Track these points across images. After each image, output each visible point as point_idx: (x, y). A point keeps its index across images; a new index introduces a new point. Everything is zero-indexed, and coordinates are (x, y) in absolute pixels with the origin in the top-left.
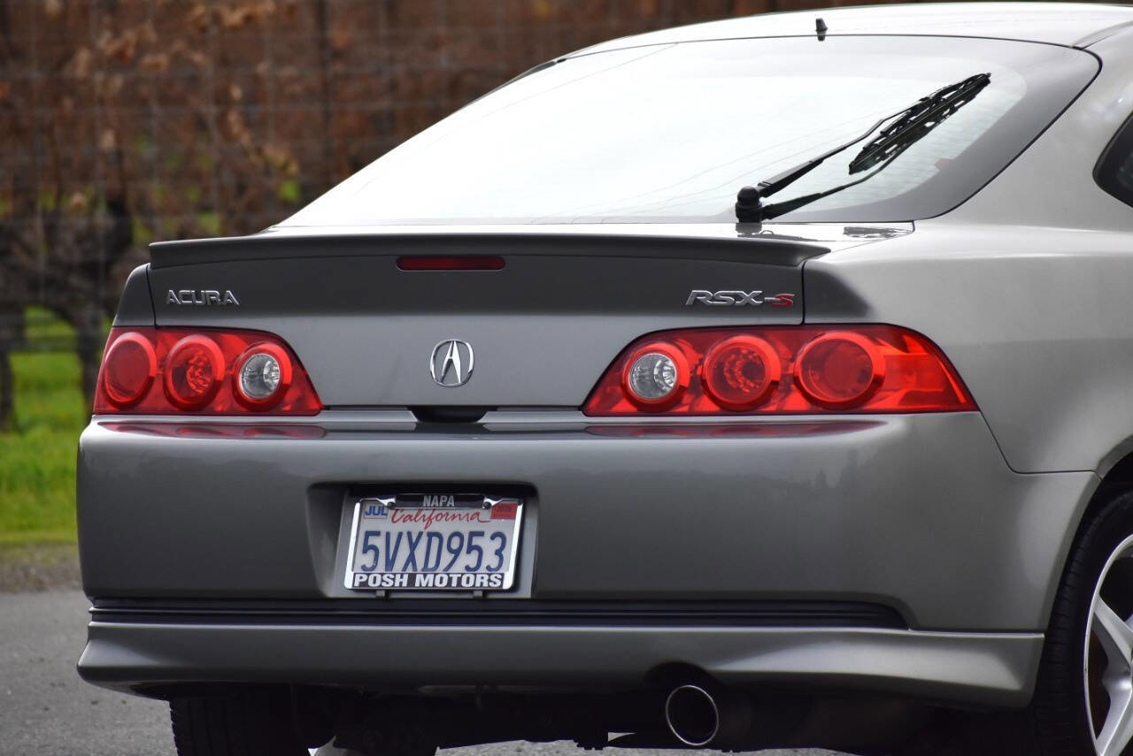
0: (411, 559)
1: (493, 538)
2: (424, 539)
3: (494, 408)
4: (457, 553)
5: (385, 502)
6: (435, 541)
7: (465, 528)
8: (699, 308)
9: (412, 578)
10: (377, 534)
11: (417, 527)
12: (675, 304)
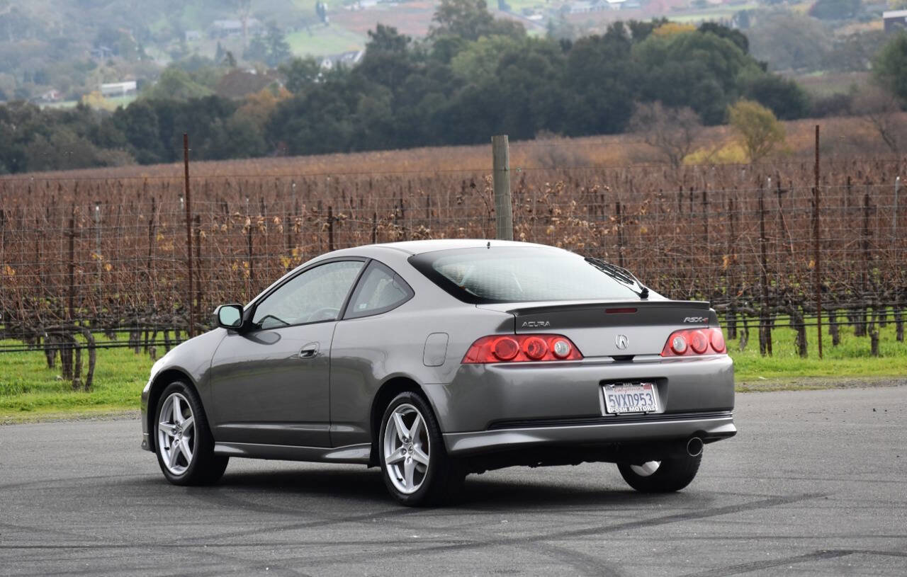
0: (625, 403)
1: (647, 395)
2: (627, 397)
3: (638, 355)
4: (638, 400)
5: (612, 386)
6: (630, 397)
7: (638, 393)
8: (688, 323)
9: (628, 408)
10: (612, 396)
11: (623, 393)
12: (680, 322)
